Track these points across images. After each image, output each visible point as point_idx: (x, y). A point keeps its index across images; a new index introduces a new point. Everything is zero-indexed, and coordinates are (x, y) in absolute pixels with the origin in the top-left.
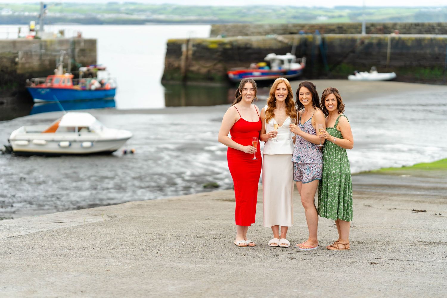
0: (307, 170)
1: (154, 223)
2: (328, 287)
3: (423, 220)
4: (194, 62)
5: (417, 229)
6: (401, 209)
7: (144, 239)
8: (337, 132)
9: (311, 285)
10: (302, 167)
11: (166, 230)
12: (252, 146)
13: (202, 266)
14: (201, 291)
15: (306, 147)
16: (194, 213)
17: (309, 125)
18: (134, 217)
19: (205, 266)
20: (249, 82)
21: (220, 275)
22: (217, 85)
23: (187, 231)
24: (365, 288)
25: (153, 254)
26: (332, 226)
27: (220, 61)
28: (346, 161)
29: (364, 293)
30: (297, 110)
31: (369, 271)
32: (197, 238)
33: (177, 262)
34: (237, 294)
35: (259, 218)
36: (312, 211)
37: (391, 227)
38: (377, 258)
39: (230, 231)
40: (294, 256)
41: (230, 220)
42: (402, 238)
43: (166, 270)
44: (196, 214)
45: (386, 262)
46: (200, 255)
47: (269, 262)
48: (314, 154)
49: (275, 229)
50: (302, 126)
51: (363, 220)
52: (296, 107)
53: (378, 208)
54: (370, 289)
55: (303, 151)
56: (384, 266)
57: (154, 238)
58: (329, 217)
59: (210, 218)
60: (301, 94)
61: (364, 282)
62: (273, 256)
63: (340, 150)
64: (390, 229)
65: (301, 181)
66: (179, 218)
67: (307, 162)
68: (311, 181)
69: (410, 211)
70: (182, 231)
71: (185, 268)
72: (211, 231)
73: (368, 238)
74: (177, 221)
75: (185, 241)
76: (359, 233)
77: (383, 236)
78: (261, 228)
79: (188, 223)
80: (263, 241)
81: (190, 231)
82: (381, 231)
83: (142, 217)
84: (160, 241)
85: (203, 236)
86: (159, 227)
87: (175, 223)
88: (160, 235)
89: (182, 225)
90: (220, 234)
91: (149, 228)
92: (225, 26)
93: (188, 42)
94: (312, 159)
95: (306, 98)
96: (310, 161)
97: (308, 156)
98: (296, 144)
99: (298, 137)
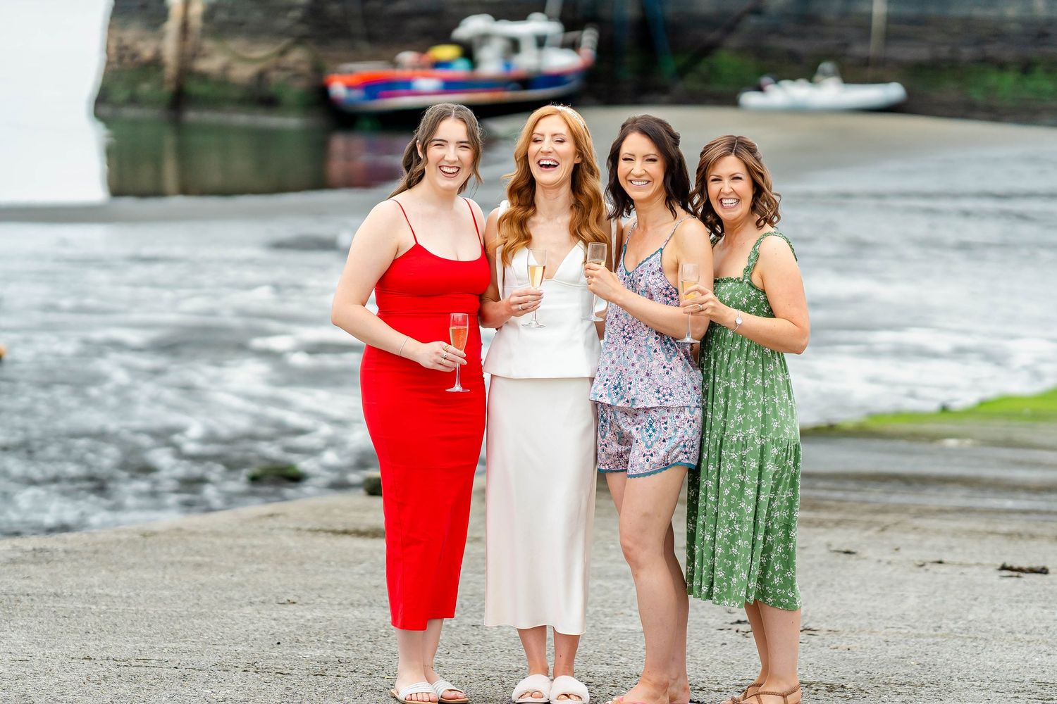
0: (647, 431)
1: (98, 620)
3: (1042, 604)
4: (209, 44)
5: (1028, 638)
6: (961, 564)
7: (64, 677)
8: (753, 292)
10: (629, 420)
11: (143, 645)
12: (449, 343)
15: (644, 348)
16: (235, 579)
17: (653, 273)
18: (23, 595)
20: (456, 116)
22: (290, 122)
23: (217, 647)
26: (730, 626)
27: (300, 41)
28: (785, 396)
30: (609, 217)
32: (256, 672)
35: (467, 600)
36: (657, 578)
37: (935, 631)
39: (370, 646)
41: (367, 608)
42: (979, 670)
44: (243, 586)
48: (673, 373)
49: (532, 640)
50: (629, 274)
51: (834, 604)
52: (609, 207)
53: (879, 561)
55: (633, 365)
57: (101, 674)
58: (719, 598)
59: (295, 599)
60: (625, 159)
63: (764, 356)
64: (933, 636)
65: (622, 471)
66: (185, 600)
67: (648, 403)
68: (660, 471)
69: (992, 569)
70: (200, 646)
72: (304, 648)
73: (861, 672)
74: (178, 610)
75: (213, 686)
76: (828, 652)
77: (912, 663)
78: (480, 637)
79: (219, 618)
80: (493, 685)
81: (230, 648)
82: (904, 646)
83: (50, 596)
84: (122, 685)
85: (277, 666)
86: (114, 632)
87: (171, 616)
88: (123, 664)
89: (197, 626)
90: (337, 657)
91: (81, 636)
94: (665, 391)
95: (644, 172)
96: (659, 399)
97: (651, 382)
98: (610, 341)
99: (617, 316)
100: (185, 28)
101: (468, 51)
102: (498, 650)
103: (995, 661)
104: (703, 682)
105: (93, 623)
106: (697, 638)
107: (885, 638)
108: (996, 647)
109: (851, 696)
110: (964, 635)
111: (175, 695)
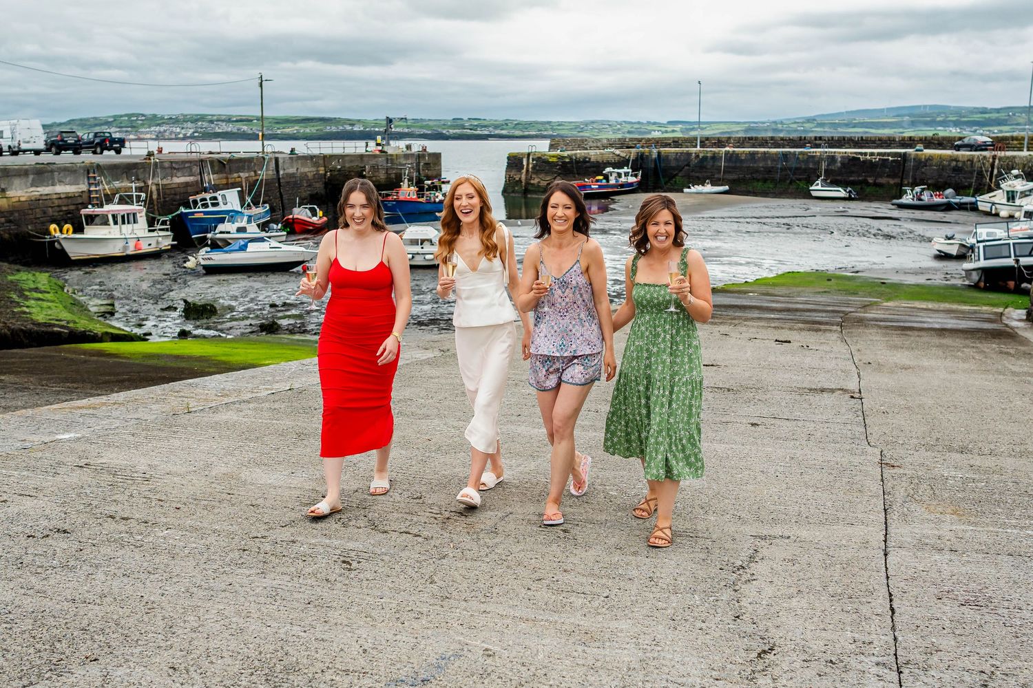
3: (792, 355)
4: (534, 176)
5: (790, 369)
6: (762, 339)
38: (757, 415)
42: (776, 382)
45: (769, 423)
53: (736, 338)
56: (769, 430)
60: (553, 207)
64: (759, 368)
69: (773, 341)
92: (564, 141)
93: (529, 155)
100: (527, 171)
101: (606, 177)
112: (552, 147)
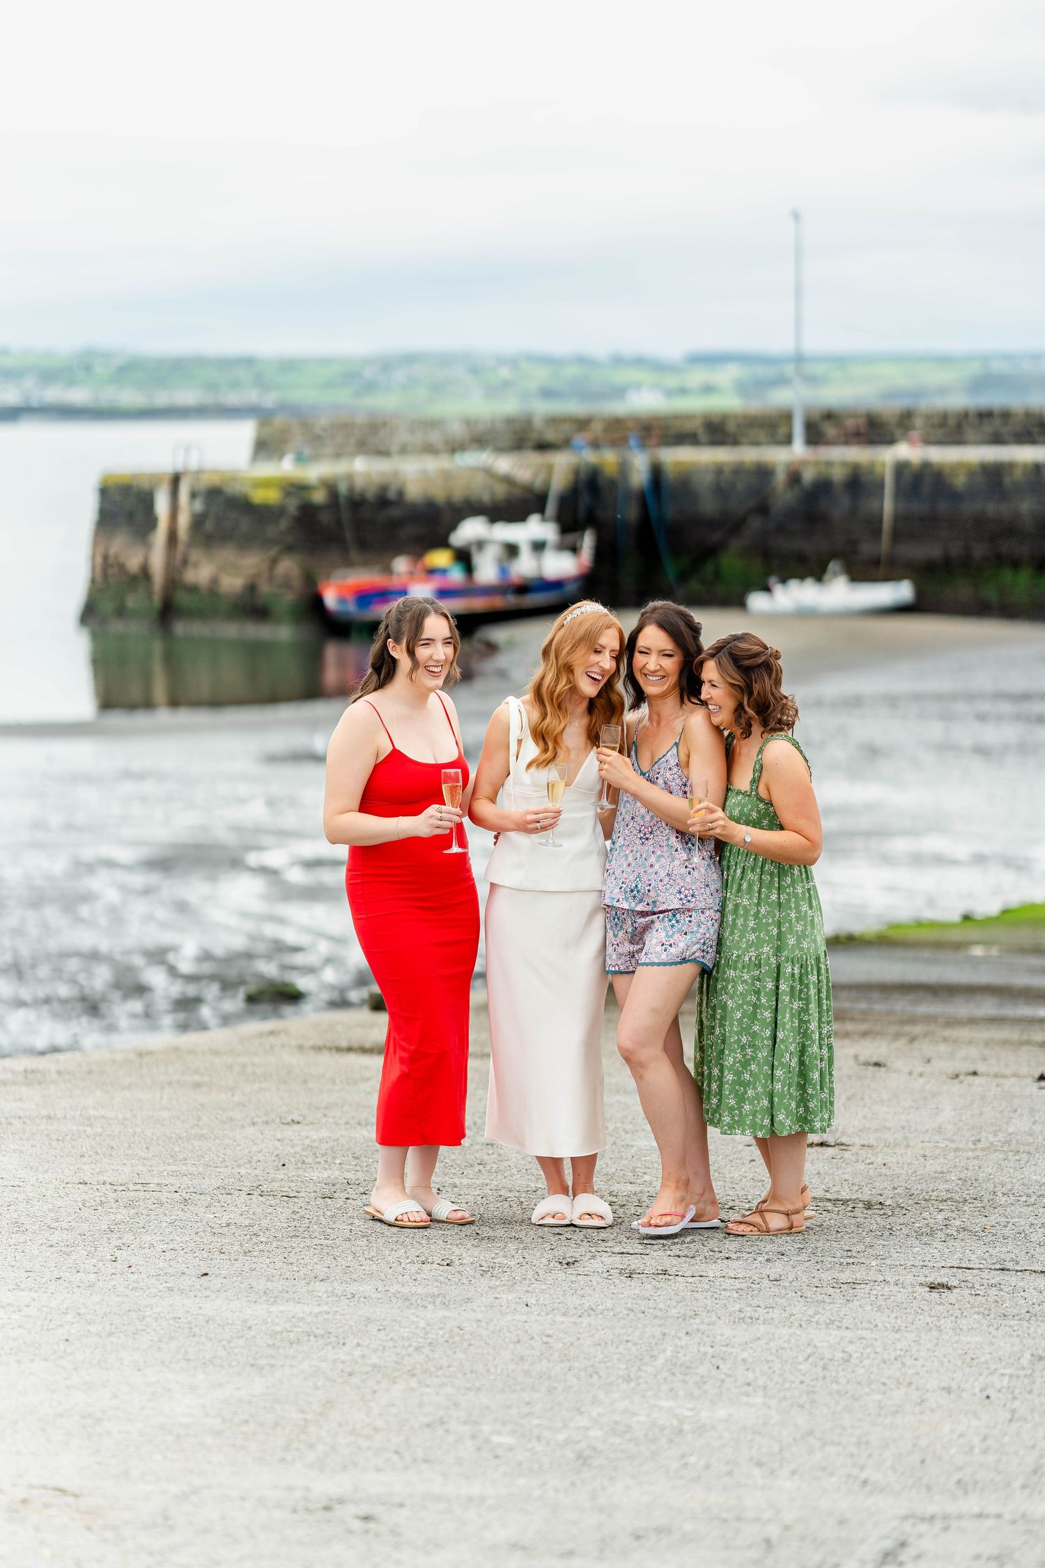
1: (93, 1143)
2: (787, 1385)
4: (195, 555)
6: (997, 1075)
7: (59, 1203)
8: (761, 806)
9: (723, 1381)
11: (141, 1168)
13: (291, 1308)
14: (303, 1412)
15: (665, 849)
16: (236, 1099)
17: (670, 769)
18: (15, 1117)
19: (306, 1309)
20: (435, 612)
21: (367, 1347)
22: (282, 633)
23: (218, 1170)
24: (928, 1387)
25: (100, 1264)
27: (289, 549)
29: (932, 1410)
31: (929, 1320)
32: (261, 1195)
33: (196, 1296)
34: (442, 1422)
37: (975, 1144)
38: (949, 1265)
40: (634, 1263)
42: (1024, 1184)
43: (154, 1330)
44: (245, 1106)
45: (985, 1281)
46: (278, 1265)
47: (544, 1287)
48: (696, 874)
51: (865, 1117)
53: (911, 1073)
54: (948, 1390)
55: (651, 866)
56: (979, 1298)
57: (97, 1199)
59: (300, 1119)
61: (921, 1361)
62: (557, 1264)
64: (973, 1150)
65: (632, 973)
66: (183, 1121)
67: (669, 905)
69: (1029, 1081)
70: (201, 1169)
71: (230, 1321)
72: (311, 1169)
73: (899, 1188)
74: (177, 1131)
75: (215, 1210)
76: (863, 1168)
77: (953, 1178)
78: (495, 1156)
79: (220, 1140)
80: (511, 1206)
81: (233, 1171)
82: (942, 1160)
83: (42, 1119)
84: (120, 1211)
85: (283, 1189)
86: (111, 1155)
87: (170, 1138)
88: (121, 1188)
89: (197, 1148)
90: (345, 1179)
91: (76, 1160)
92: (306, 426)
93: (176, 480)
94: (687, 892)
95: (658, 667)
96: (681, 899)
97: (672, 882)
98: (626, 844)
99: (633, 818)
100: (172, 537)
101: (464, 558)
102: (515, 1169)
103: (1040, 1174)
104: (733, 1200)
105: (88, 1146)
106: (724, 1155)
107: (922, 1152)
108: (1040, 1161)
109: (890, 1214)
110: (1005, 1149)
111: (176, 1220)
112: (264, 447)
